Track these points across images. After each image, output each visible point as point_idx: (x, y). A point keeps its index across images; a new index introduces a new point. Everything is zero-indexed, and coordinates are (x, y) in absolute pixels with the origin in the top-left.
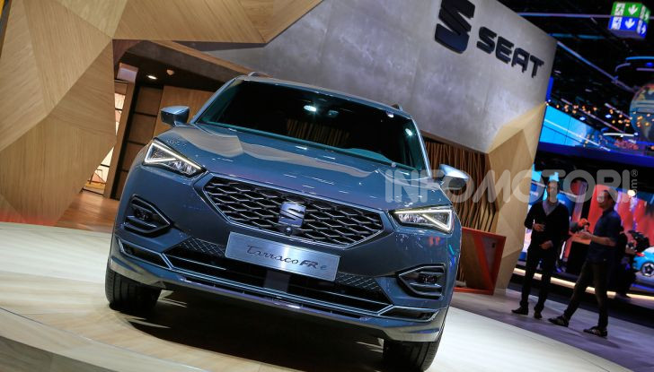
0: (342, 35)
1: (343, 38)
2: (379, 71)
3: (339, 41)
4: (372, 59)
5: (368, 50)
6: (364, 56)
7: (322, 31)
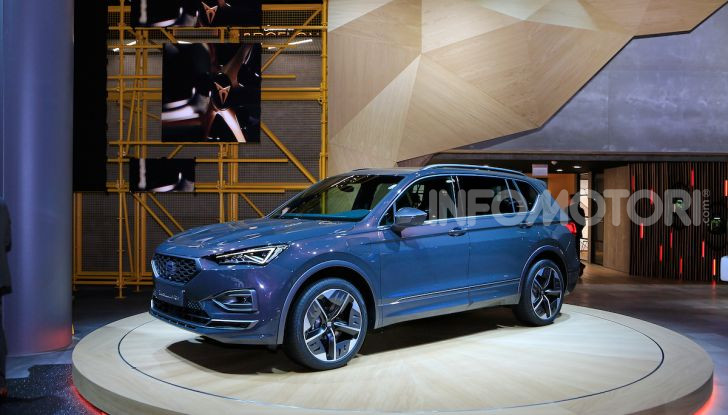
0: (628, 97)
1: (631, 99)
2: (689, 114)
3: (627, 103)
4: (676, 106)
5: (667, 99)
6: (664, 106)
7: (604, 100)
